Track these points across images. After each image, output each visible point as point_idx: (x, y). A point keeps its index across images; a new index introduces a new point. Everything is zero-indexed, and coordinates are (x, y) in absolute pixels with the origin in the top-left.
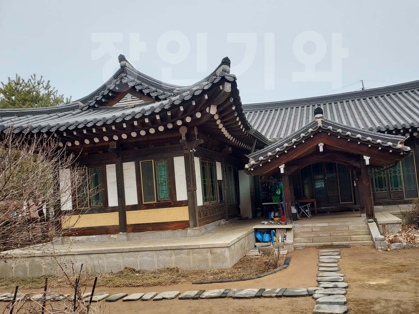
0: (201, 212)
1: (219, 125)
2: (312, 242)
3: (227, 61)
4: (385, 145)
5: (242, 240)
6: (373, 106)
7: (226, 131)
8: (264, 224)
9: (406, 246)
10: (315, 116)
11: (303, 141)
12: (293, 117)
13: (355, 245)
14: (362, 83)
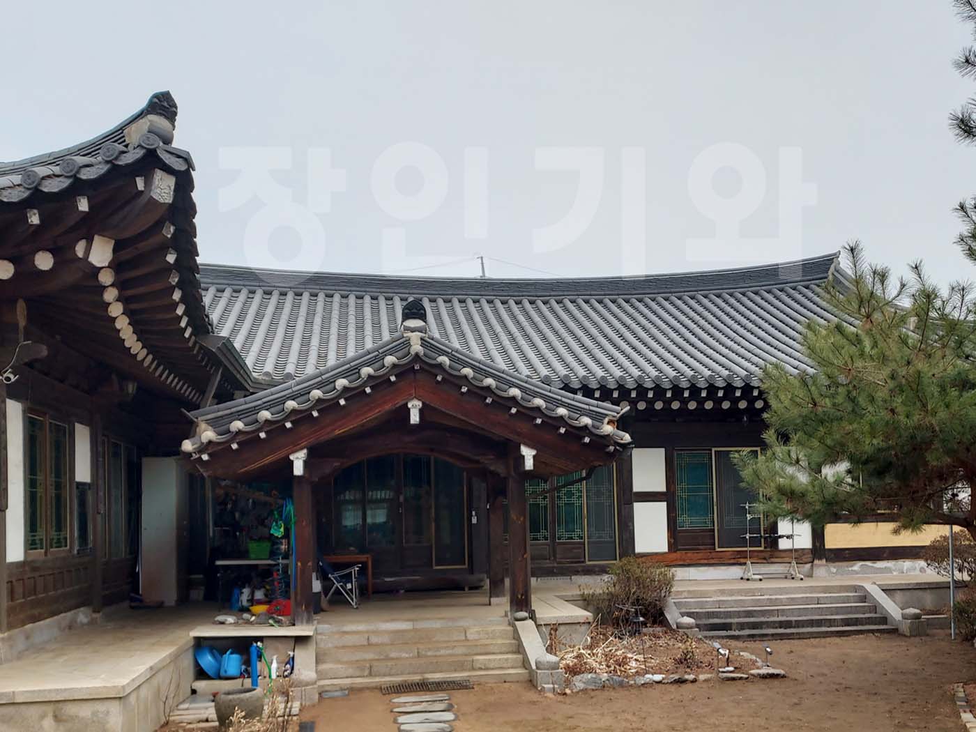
0: (15, 583)
1: (110, 304)
2: (367, 676)
3: (165, 104)
4: (576, 423)
5: (160, 677)
6: (527, 324)
7: (130, 327)
8: (222, 623)
9: (607, 682)
10: (404, 323)
11: (366, 389)
12: (318, 320)
13: (482, 680)
14: (482, 264)
